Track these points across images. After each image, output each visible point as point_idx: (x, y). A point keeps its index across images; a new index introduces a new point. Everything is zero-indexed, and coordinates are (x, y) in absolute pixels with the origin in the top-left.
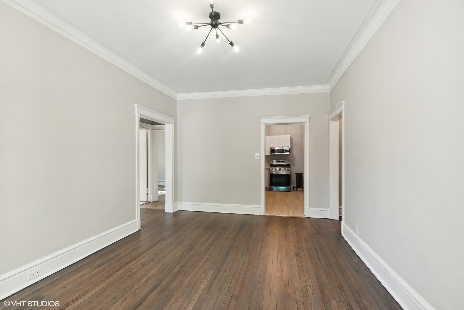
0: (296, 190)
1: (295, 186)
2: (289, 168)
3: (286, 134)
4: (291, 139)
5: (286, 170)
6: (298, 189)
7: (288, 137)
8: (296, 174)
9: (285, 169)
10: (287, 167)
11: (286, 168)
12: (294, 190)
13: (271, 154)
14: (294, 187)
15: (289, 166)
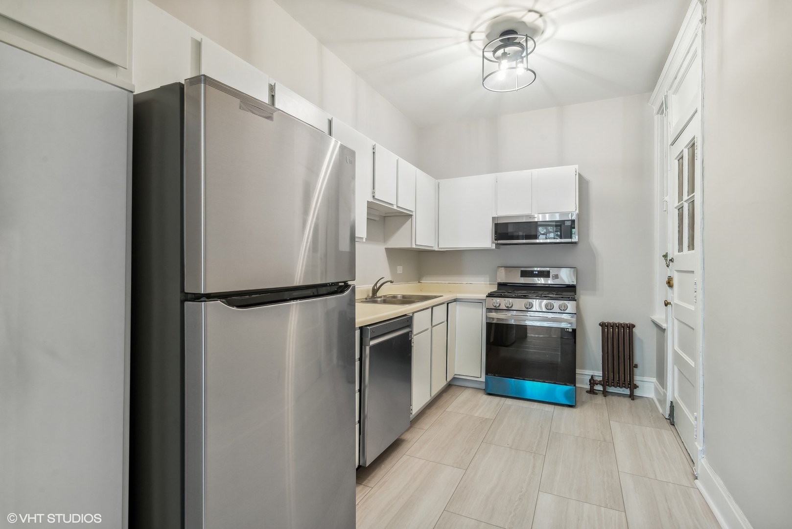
0: (605, 393)
1: (598, 374)
2: (571, 306)
3: (561, 162)
4: (583, 184)
5: (556, 309)
6: (611, 389)
7: (569, 172)
8: (602, 325)
9: (549, 308)
10: (562, 298)
11: (556, 304)
12: (592, 391)
13: (497, 245)
14: (593, 382)
15: (575, 291)
